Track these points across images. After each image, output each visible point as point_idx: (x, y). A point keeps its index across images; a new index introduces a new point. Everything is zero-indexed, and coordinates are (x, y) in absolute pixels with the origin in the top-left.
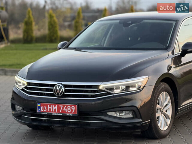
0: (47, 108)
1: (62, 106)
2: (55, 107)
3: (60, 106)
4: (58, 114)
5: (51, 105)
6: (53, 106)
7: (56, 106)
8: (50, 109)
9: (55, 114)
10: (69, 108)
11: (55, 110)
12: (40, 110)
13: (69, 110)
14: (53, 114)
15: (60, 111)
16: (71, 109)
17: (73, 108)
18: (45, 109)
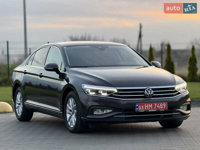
0: (144, 107)
1: (156, 104)
2: (150, 105)
3: (155, 104)
4: (153, 111)
5: (147, 105)
6: (149, 105)
7: (152, 105)
8: (146, 107)
9: (150, 111)
10: (161, 105)
11: (150, 108)
12: (138, 109)
13: (161, 107)
14: (149, 111)
15: (155, 108)
16: (163, 105)
17: (164, 105)
18: (142, 107)
